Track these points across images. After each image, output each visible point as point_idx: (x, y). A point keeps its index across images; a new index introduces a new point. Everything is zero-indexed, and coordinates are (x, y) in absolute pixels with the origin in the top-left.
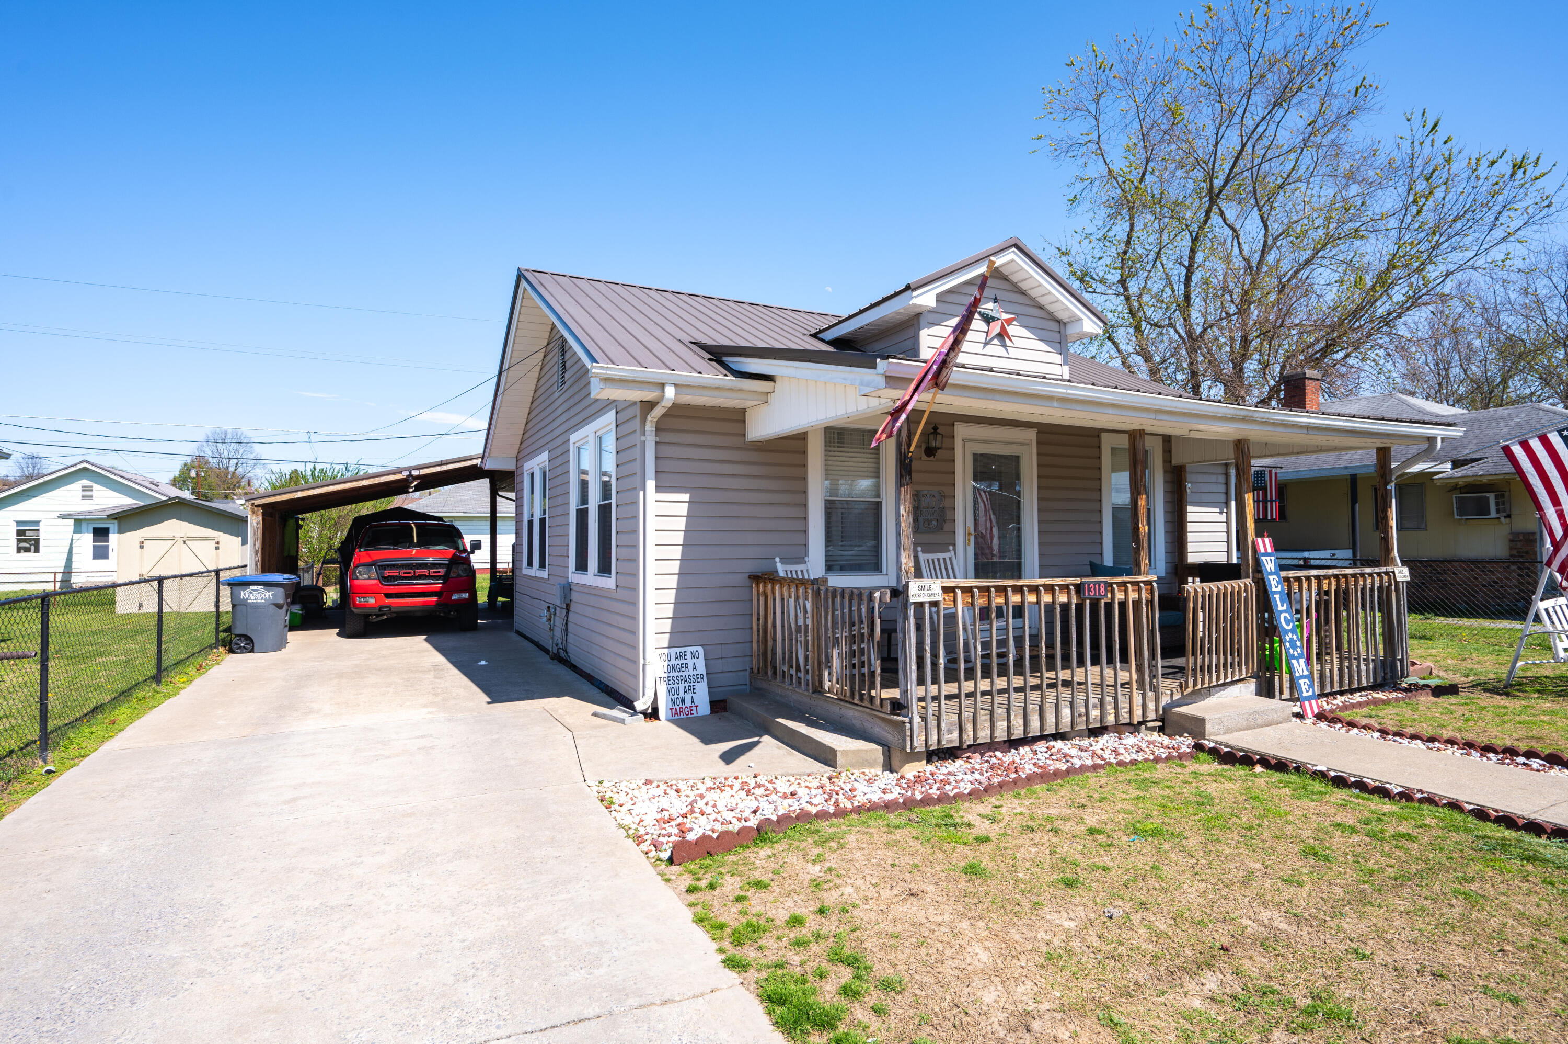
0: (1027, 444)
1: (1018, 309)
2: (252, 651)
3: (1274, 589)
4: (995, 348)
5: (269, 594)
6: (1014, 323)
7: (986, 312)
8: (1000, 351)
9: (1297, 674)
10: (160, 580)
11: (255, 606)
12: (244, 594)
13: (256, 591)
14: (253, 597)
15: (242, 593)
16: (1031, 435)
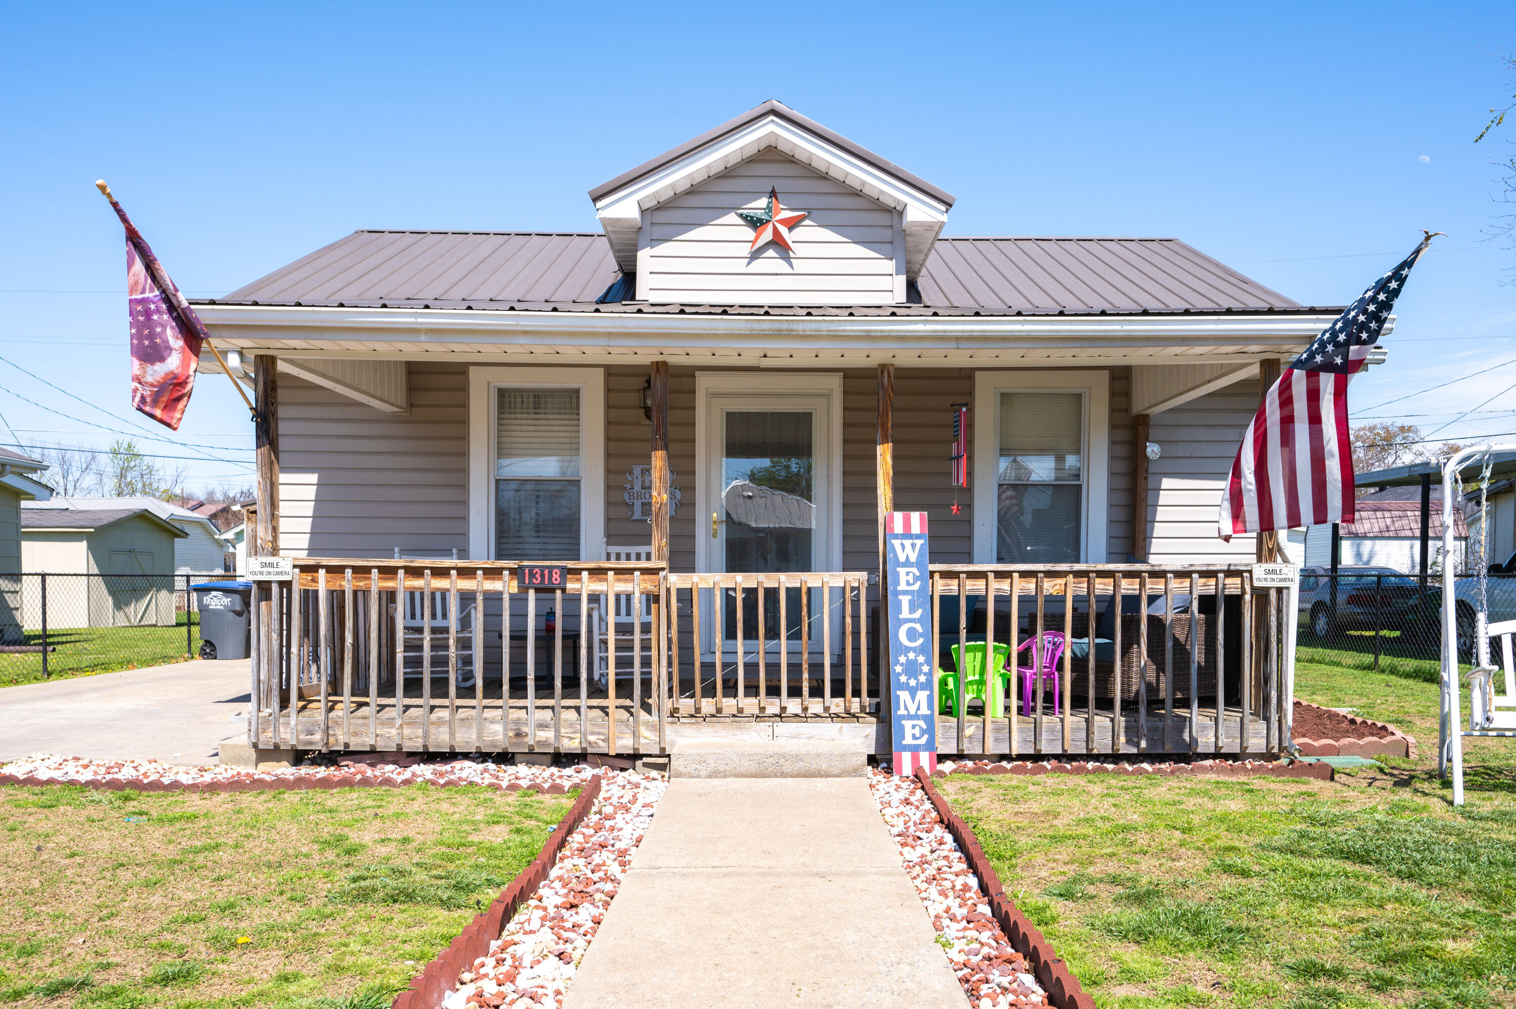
0: (828, 396)
1: (812, 201)
2: (215, 658)
3: (903, 586)
4: (771, 262)
5: (227, 601)
6: (807, 222)
7: (752, 213)
8: (781, 266)
9: (902, 712)
10: (43, 576)
11: (216, 612)
12: (207, 599)
13: (216, 597)
14: (213, 603)
15: (205, 598)
16: (835, 383)
